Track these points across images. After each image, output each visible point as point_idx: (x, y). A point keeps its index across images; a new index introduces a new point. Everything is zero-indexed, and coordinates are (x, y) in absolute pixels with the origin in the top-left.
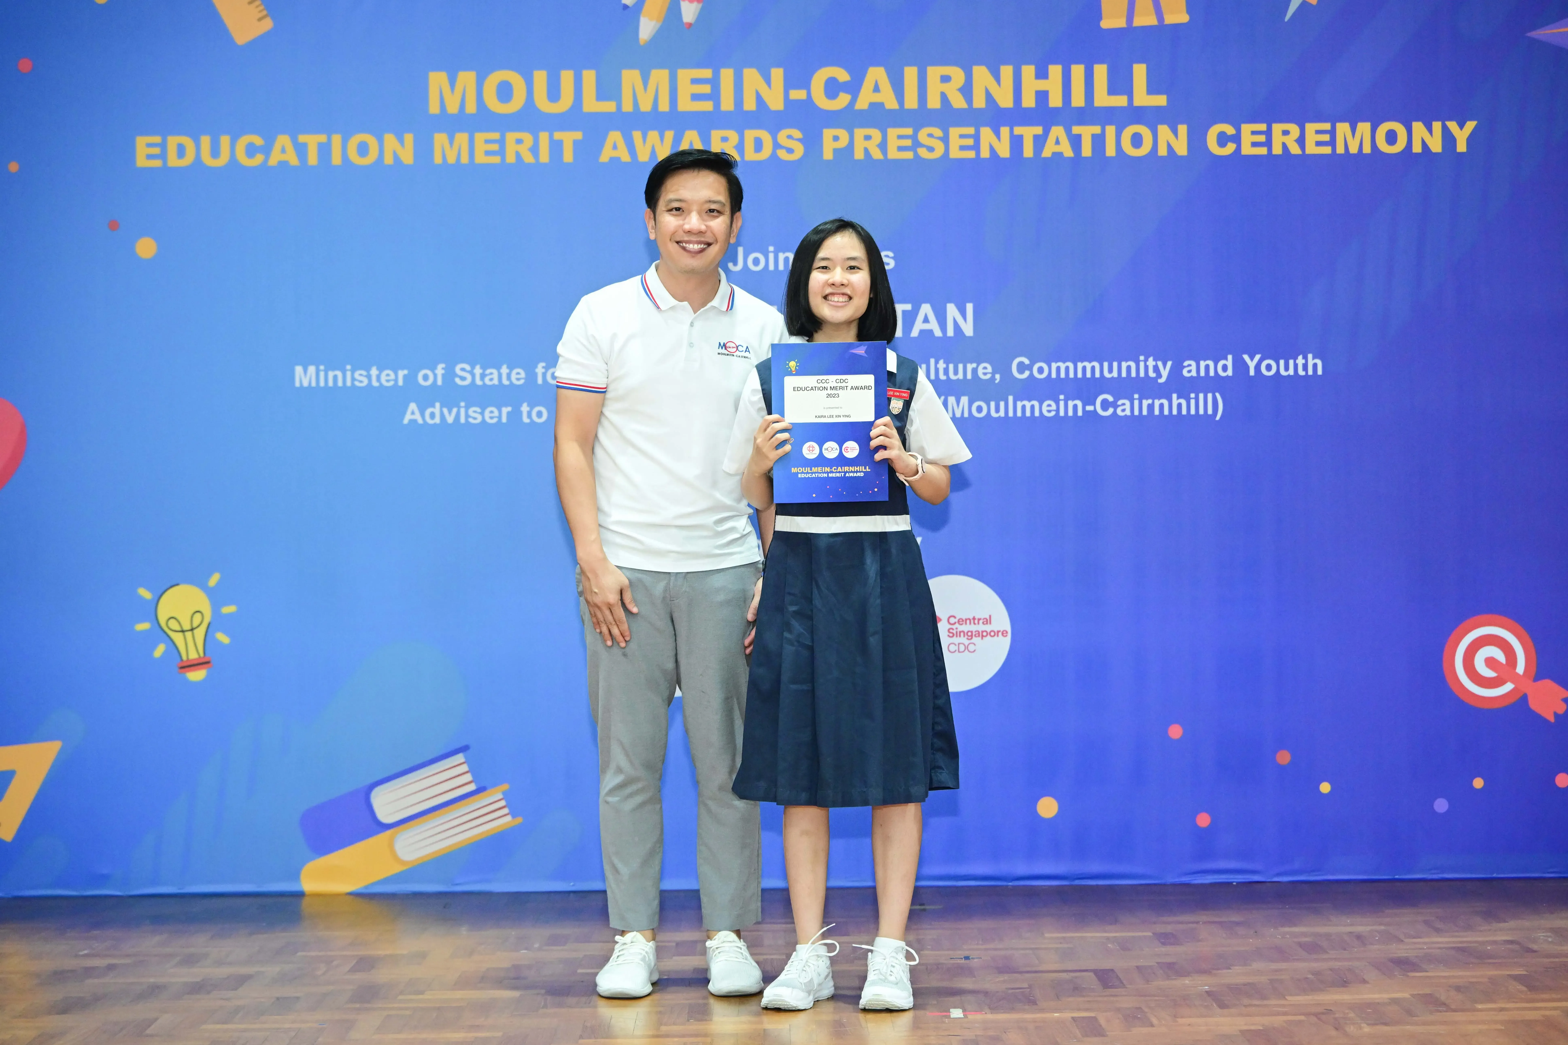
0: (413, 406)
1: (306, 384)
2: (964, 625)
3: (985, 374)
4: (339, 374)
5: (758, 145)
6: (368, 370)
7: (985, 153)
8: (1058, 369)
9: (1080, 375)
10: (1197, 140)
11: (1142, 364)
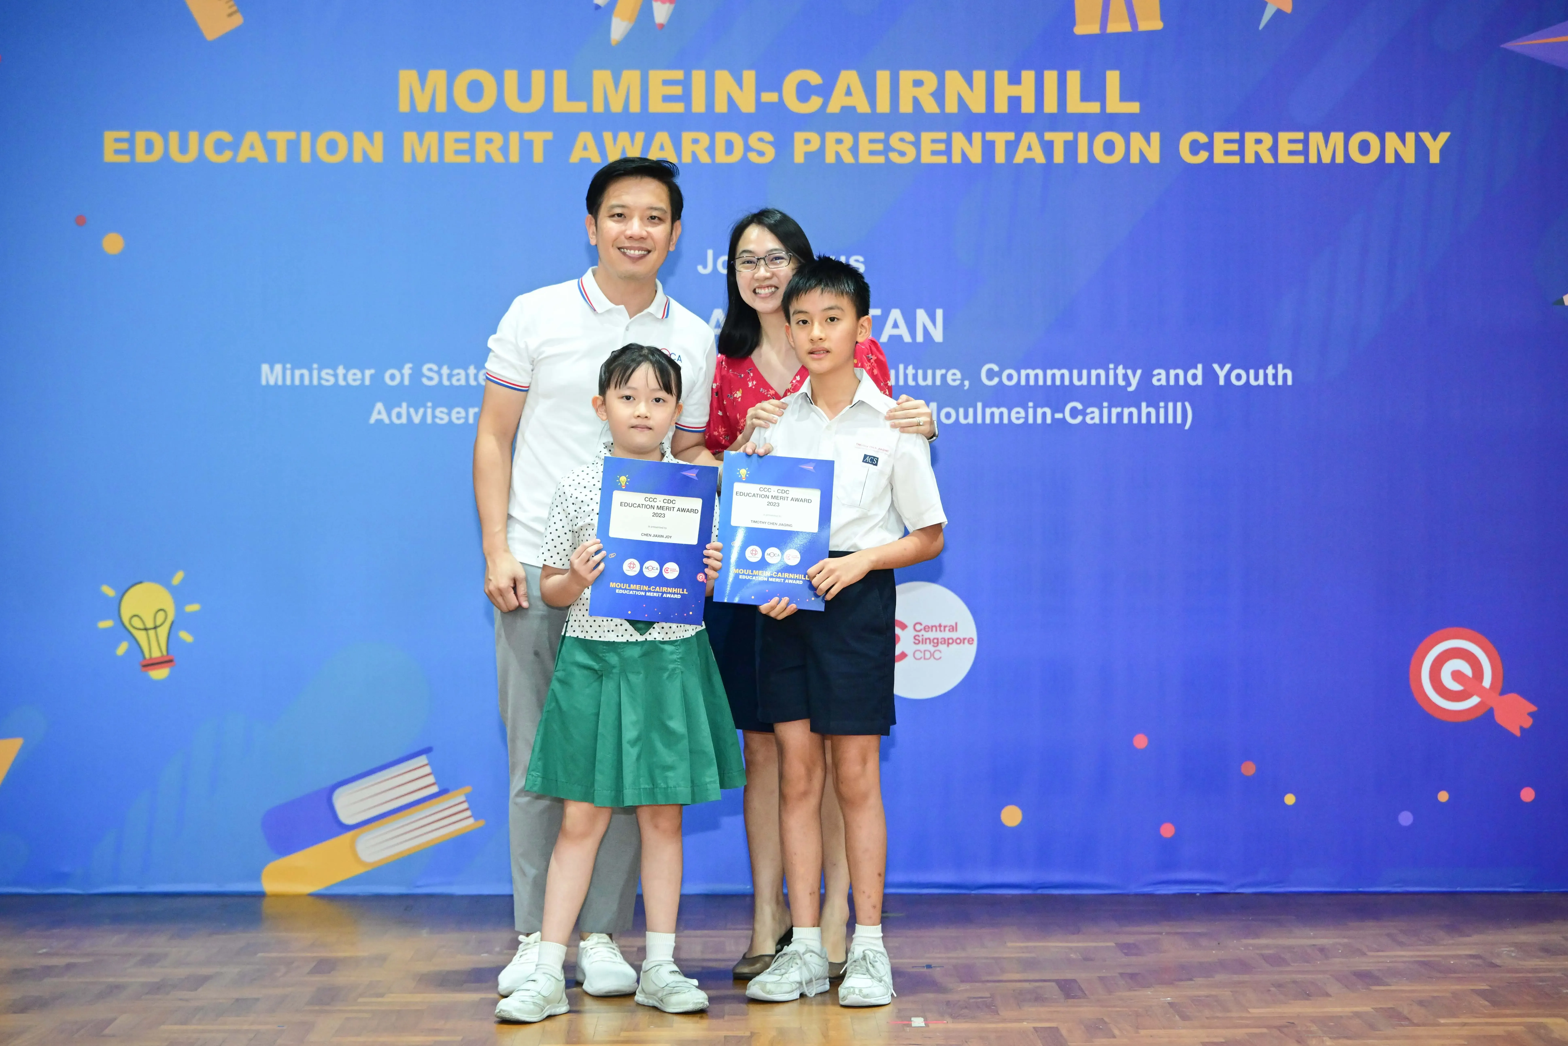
0: (379, 406)
1: (272, 382)
2: (930, 632)
3: (954, 380)
4: (306, 372)
5: (729, 147)
6: (335, 369)
7: (957, 159)
8: (1028, 376)
9: (1049, 383)
10: (1169, 148)
11: (1111, 373)
